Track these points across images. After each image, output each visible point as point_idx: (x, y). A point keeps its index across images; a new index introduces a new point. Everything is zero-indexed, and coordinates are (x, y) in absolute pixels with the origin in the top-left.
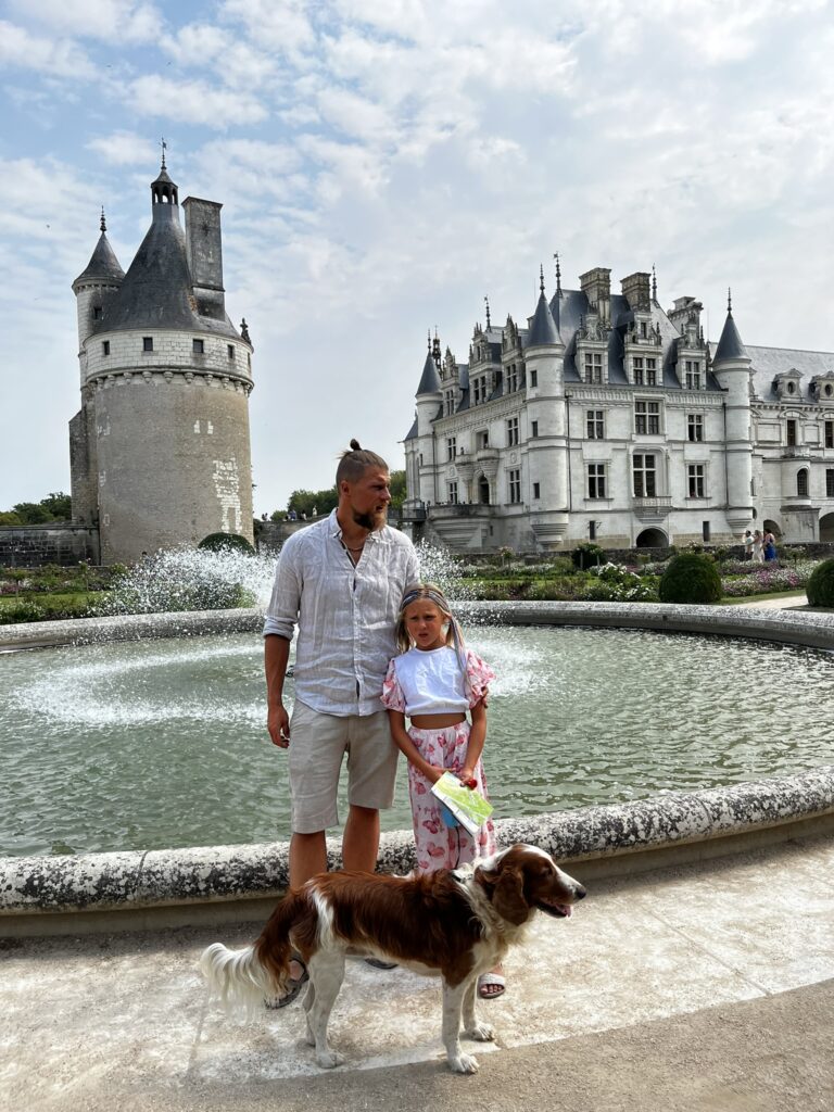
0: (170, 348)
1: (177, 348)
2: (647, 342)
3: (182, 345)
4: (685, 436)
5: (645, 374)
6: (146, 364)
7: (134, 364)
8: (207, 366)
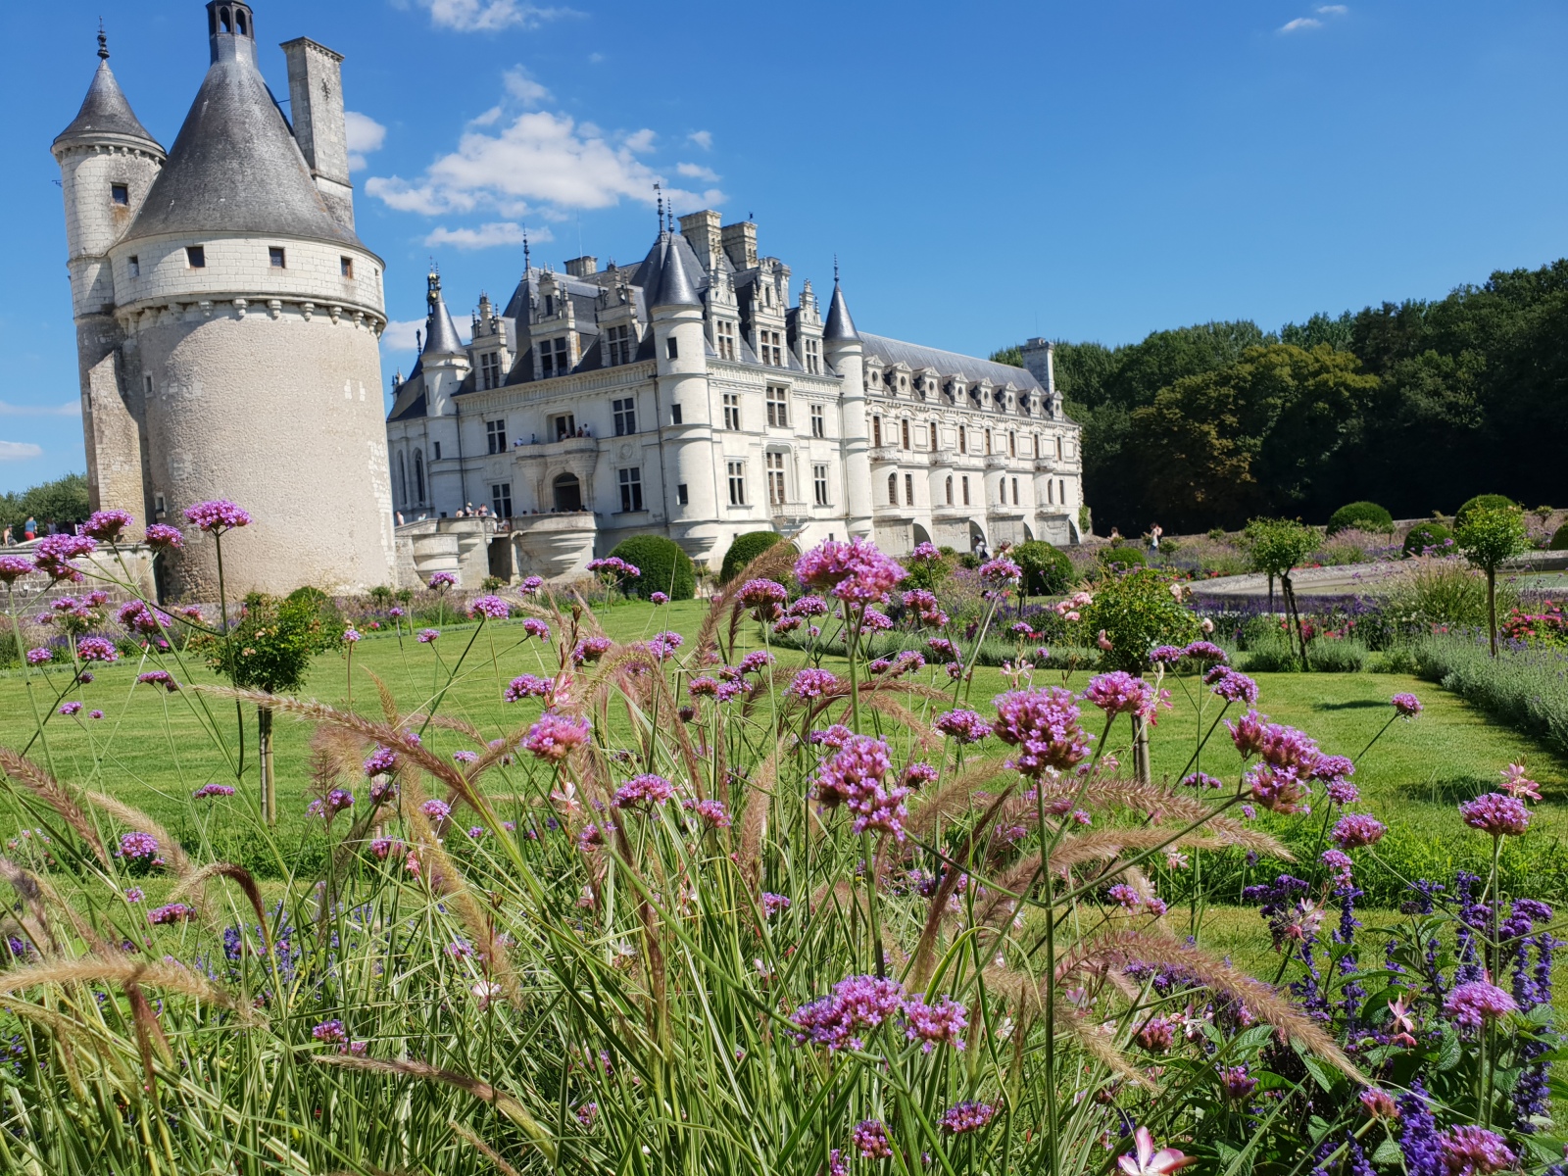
0: (311, 268)
1: (321, 268)
2: (771, 312)
3: (327, 264)
4: (809, 432)
5: (771, 352)
6: (274, 289)
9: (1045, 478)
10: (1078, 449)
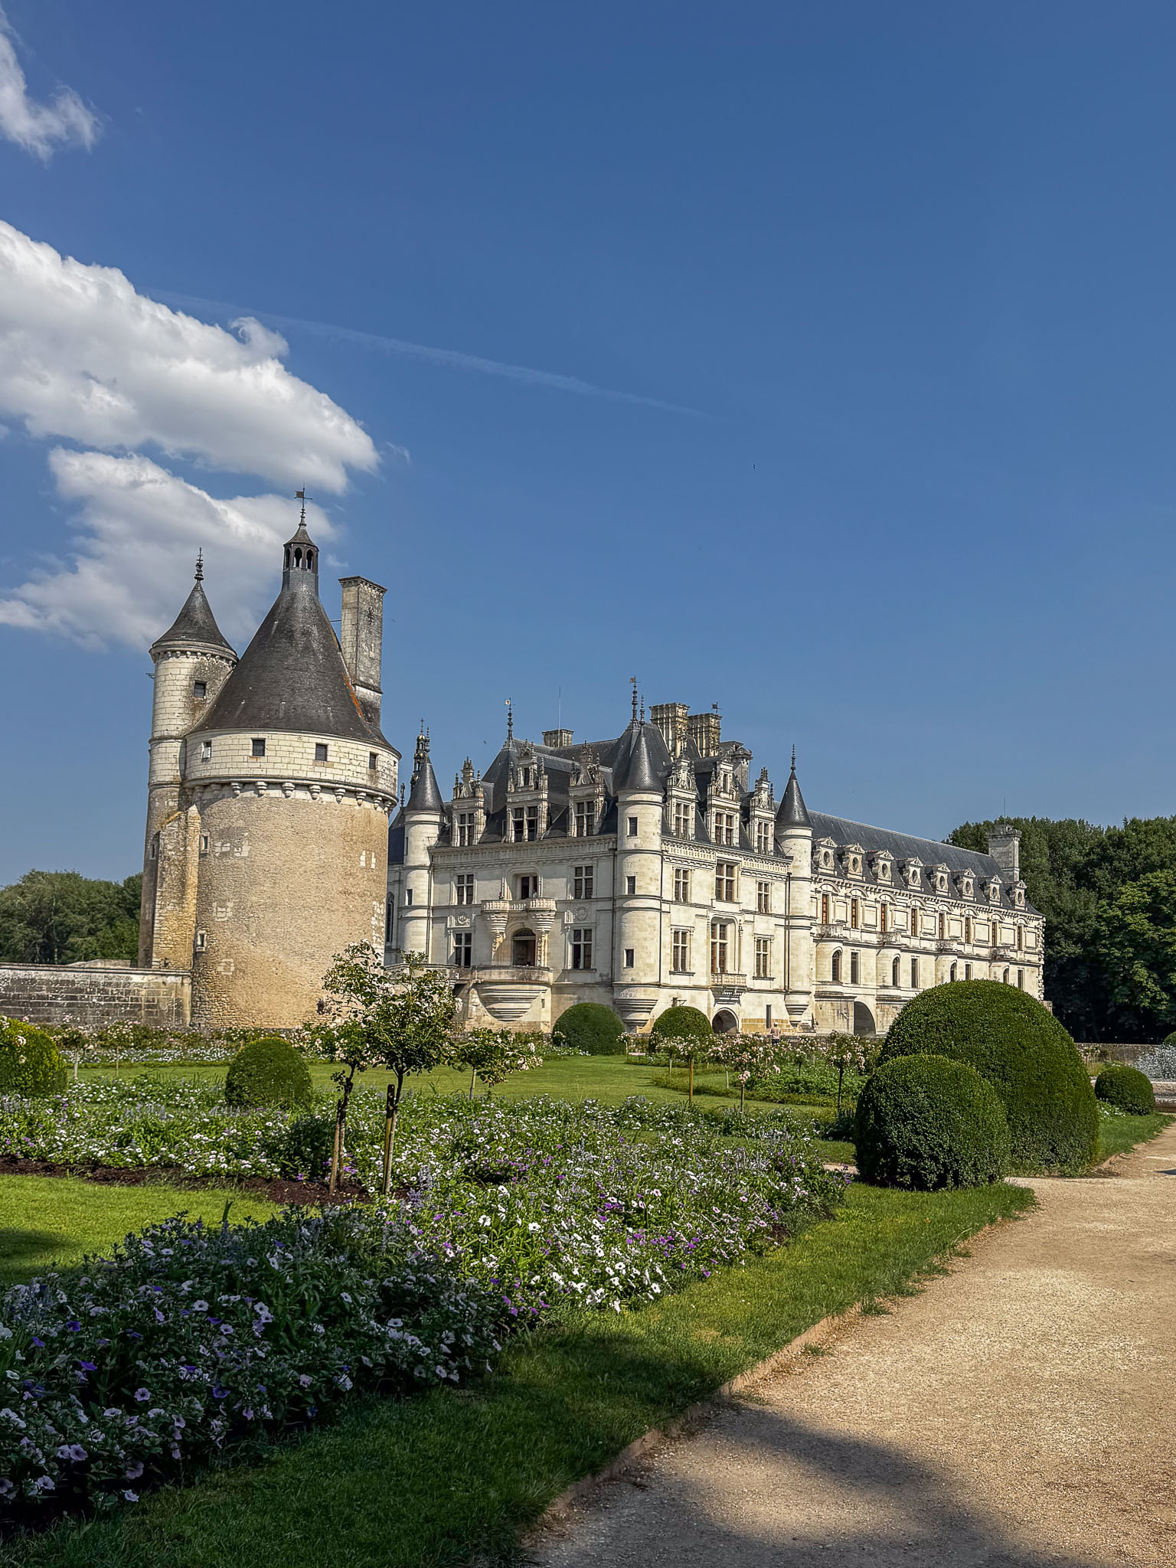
0: (346, 761)
1: (354, 762)
2: (727, 796)
3: (360, 758)
4: (754, 907)
5: (724, 832)
6: (317, 776)
7: (303, 775)
8: (380, 786)
9: (1001, 967)
10: (1041, 939)
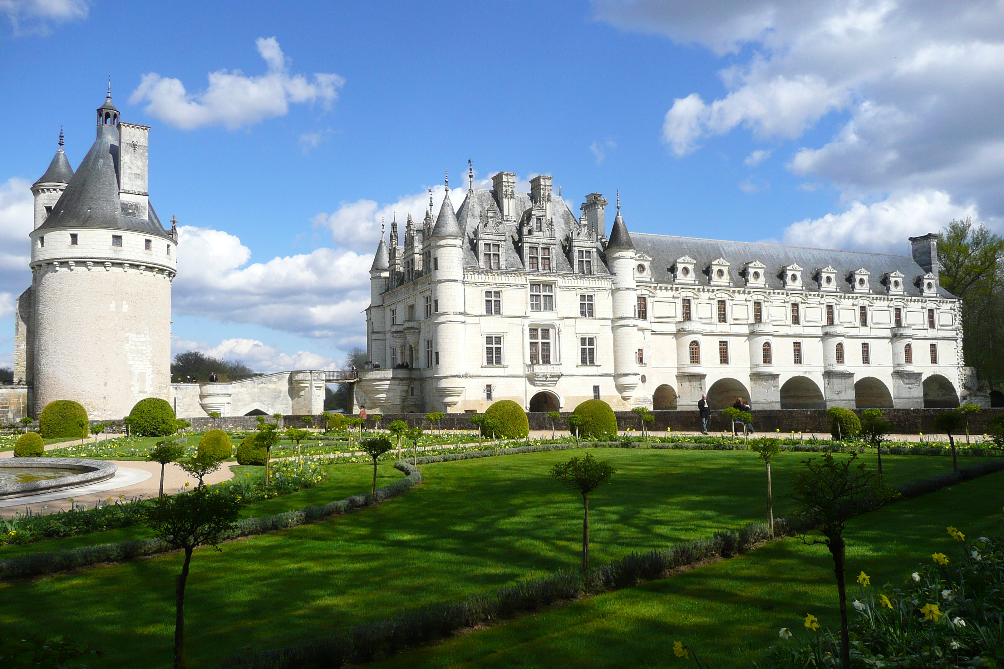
0: (92, 243)
1: (97, 243)
3: (103, 240)
4: (576, 312)
5: (540, 260)
6: (72, 255)
7: (62, 256)
8: (124, 257)
9: (901, 344)
10: (958, 318)
